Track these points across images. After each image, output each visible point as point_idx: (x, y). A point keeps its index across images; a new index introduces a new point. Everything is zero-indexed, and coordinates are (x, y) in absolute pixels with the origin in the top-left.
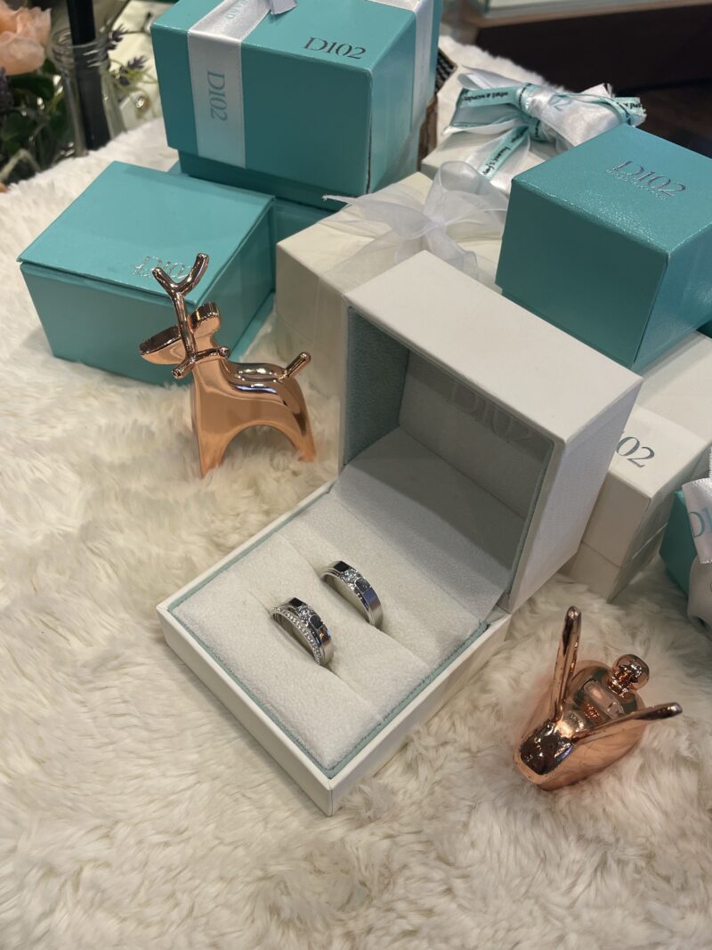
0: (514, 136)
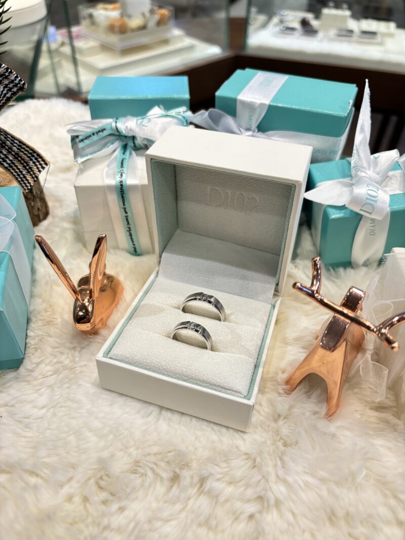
0: (123, 151)
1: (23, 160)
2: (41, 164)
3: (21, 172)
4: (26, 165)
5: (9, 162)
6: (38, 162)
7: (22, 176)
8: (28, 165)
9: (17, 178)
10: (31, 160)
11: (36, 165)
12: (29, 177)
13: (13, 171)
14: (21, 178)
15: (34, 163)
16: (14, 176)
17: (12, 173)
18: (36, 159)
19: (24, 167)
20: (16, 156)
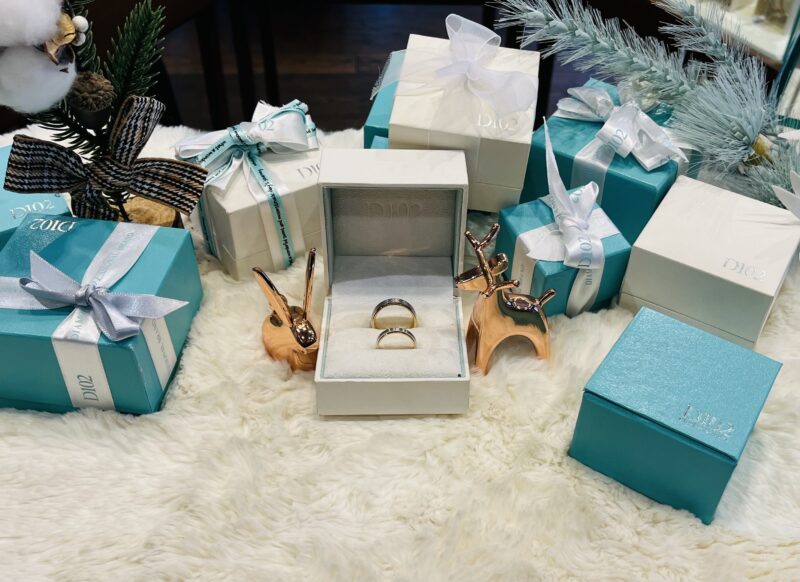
1: (174, 180)
2: (199, 176)
3: (176, 194)
4: (178, 184)
5: (156, 190)
6: (195, 174)
7: (178, 198)
8: (181, 183)
9: (172, 204)
10: (184, 176)
11: (193, 179)
12: (188, 196)
13: (164, 198)
14: (178, 201)
15: (188, 178)
16: (167, 202)
17: (163, 200)
18: (190, 173)
19: (177, 187)
20: (165, 179)
